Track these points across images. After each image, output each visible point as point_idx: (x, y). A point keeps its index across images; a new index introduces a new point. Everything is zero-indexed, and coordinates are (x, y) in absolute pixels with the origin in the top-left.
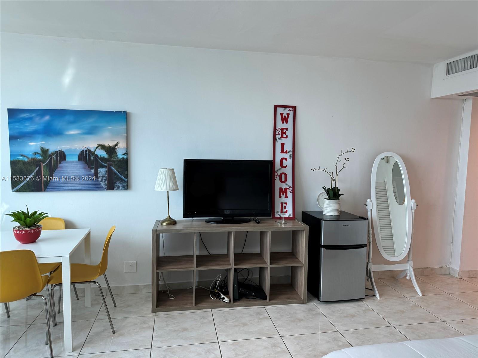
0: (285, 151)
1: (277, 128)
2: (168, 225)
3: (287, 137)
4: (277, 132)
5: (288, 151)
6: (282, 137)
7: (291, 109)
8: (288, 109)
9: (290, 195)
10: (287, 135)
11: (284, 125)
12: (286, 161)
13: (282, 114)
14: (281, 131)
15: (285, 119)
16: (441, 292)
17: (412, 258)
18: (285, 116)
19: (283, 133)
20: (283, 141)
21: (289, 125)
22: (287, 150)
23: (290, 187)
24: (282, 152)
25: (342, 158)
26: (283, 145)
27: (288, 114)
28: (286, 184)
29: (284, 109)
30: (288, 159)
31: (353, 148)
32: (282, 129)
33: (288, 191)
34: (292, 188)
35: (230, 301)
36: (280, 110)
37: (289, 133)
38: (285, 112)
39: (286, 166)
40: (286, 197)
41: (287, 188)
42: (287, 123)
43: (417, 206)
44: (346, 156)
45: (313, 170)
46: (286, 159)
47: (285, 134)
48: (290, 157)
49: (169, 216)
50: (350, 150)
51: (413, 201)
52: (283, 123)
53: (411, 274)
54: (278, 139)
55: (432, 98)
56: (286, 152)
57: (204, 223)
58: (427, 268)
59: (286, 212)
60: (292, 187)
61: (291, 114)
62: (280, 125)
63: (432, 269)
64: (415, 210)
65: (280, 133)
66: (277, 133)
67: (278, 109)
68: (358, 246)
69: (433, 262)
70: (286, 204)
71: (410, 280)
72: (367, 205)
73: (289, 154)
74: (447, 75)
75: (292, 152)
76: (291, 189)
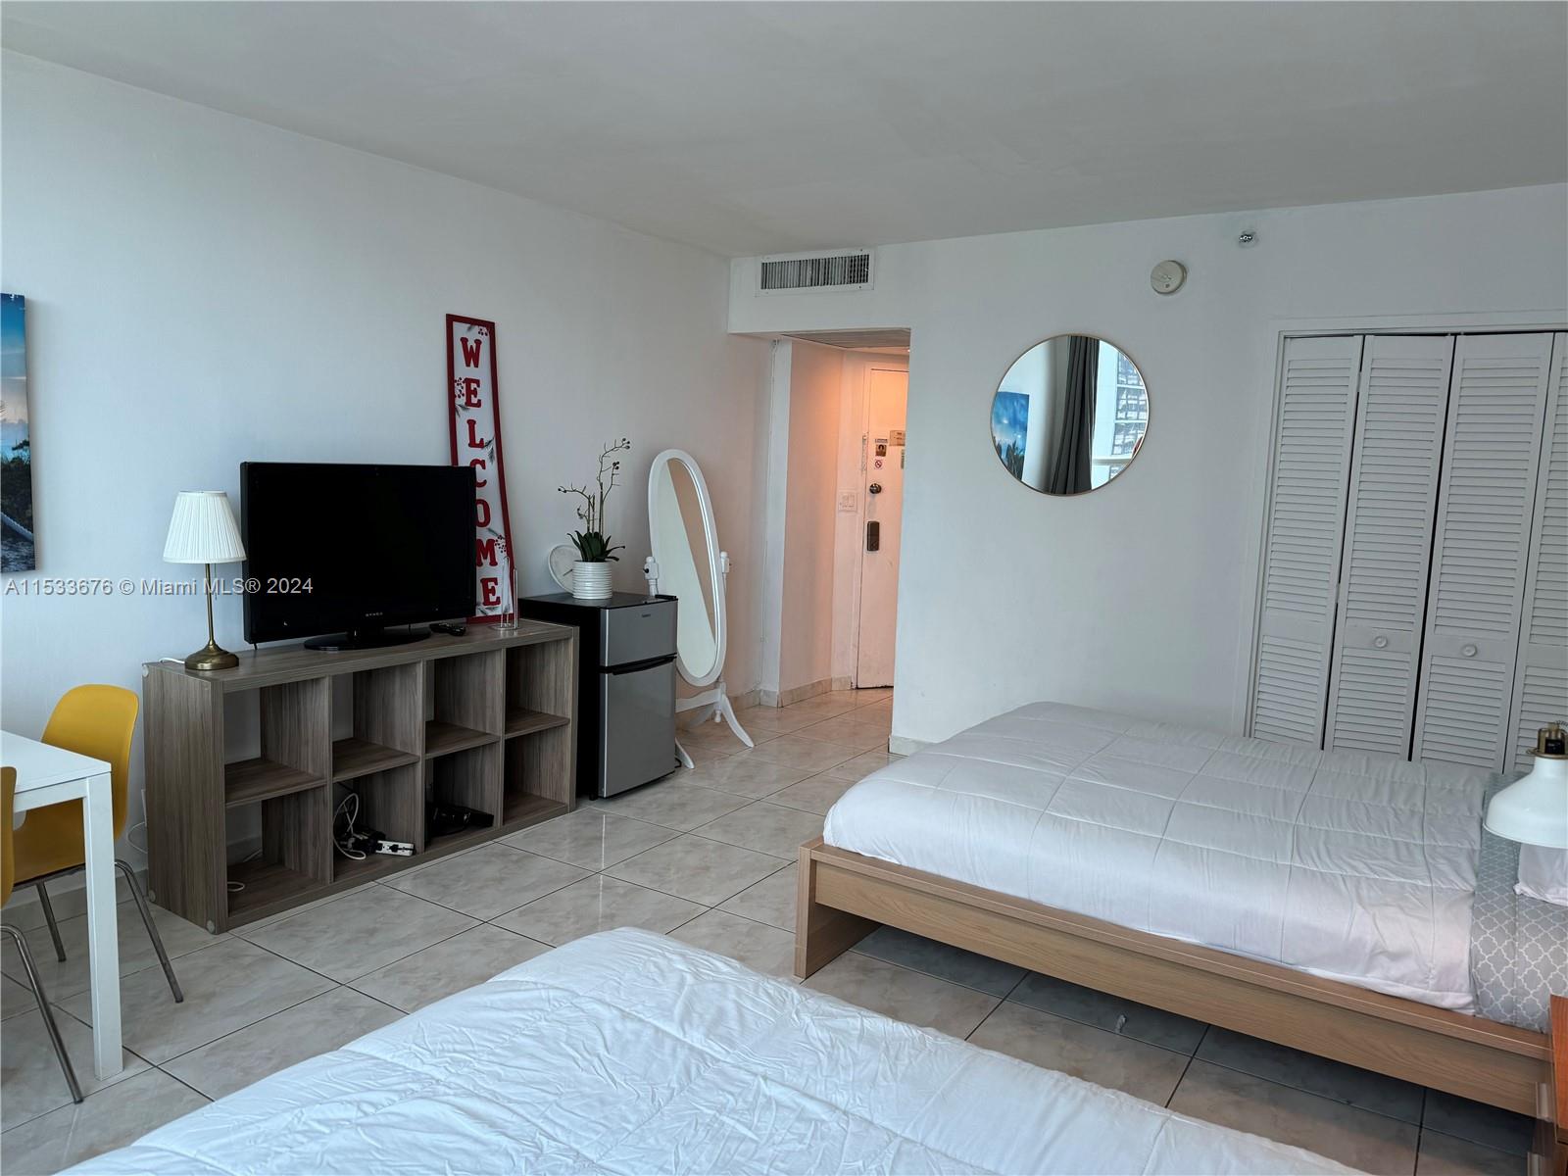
0: (478, 441)
1: (456, 378)
2: (215, 668)
3: (478, 405)
4: (457, 389)
5: (485, 441)
6: (469, 403)
7: (485, 330)
8: (477, 329)
9: (501, 556)
10: (478, 397)
11: (471, 372)
12: (484, 468)
13: (464, 341)
14: (464, 385)
15: (472, 357)
18: (471, 347)
19: (471, 393)
20: (472, 413)
21: (482, 372)
22: (482, 440)
23: (500, 537)
24: (472, 444)
25: (608, 463)
26: (472, 423)
27: (478, 342)
28: (490, 530)
29: (469, 329)
30: (488, 464)
31: (624, 440)
32: (468, 381)
33: (496, 548)
34: (503, 540)
35: (414, 851)
36: (460, 330)
37: (484, 393)
38: (474, 335)
39: (485, 482)
40: (494, 563)
41: (493, 541)
42: (476, 365)
43: (730, 564)
44: (614, 457)
45: (565, 491)
46: (483, 463)
47: (476, 396)
48: (491, 457)
49: (214, 642)
50: (619, 444)
51: (724, 554)
52: (468, 365)
53: (725, 709)
54: (459, 408)
55: (731, 334)
56: (481, 445)
57: (303, 653)
59: (498, 601)
60: (503, 536)
61: (485, 340)
62: (462, 371)
64: (727, 574)
65: (464, 391)
66: (457, 393)
67: (456, 325)
68: (644, 665)
70: (495, 580)
72: (647, 571)
73: (487, 450)
74: (763, 288)
75: (493, 445)
76: (502, 542)
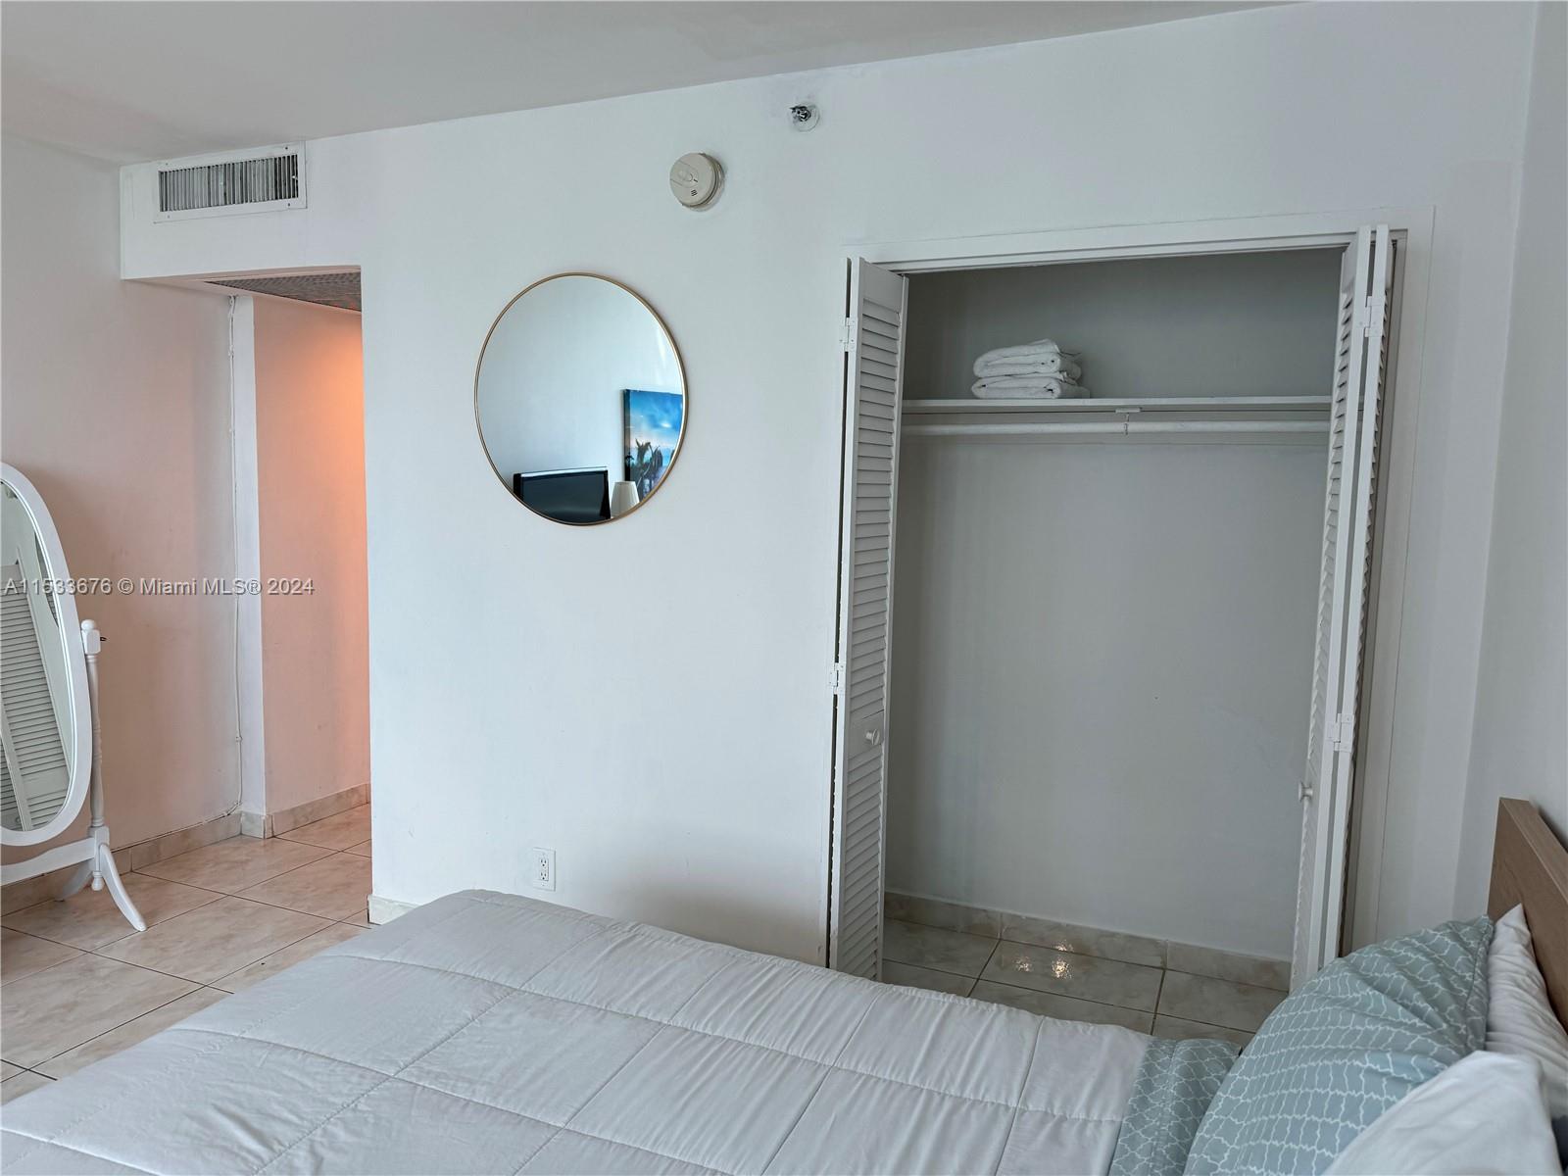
16: (210, 898)
17: (104, 815)
43: (102, 639)
51: (86, 625)
53: (105, 870)
55: (126, 280)
58: (170, 834)
63: (186, 834)
64: (98, 656)
69: (186, 811)
71: (106, 890)
74: (162, 210)
